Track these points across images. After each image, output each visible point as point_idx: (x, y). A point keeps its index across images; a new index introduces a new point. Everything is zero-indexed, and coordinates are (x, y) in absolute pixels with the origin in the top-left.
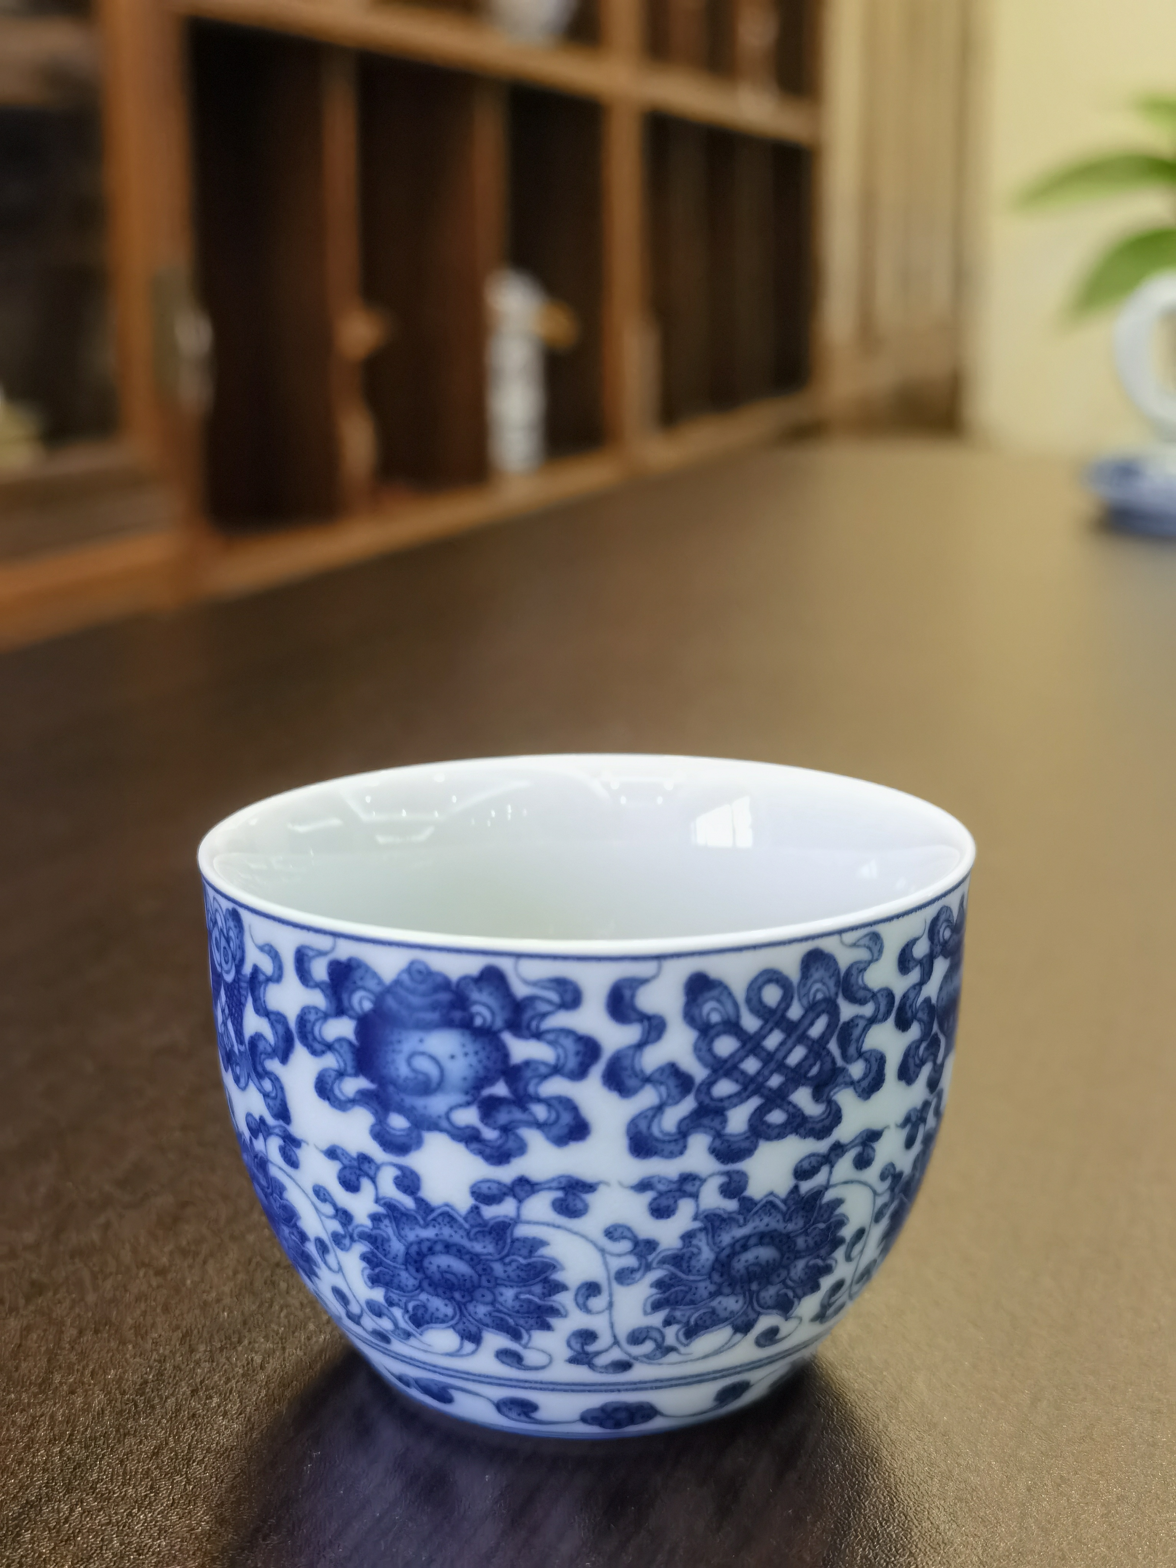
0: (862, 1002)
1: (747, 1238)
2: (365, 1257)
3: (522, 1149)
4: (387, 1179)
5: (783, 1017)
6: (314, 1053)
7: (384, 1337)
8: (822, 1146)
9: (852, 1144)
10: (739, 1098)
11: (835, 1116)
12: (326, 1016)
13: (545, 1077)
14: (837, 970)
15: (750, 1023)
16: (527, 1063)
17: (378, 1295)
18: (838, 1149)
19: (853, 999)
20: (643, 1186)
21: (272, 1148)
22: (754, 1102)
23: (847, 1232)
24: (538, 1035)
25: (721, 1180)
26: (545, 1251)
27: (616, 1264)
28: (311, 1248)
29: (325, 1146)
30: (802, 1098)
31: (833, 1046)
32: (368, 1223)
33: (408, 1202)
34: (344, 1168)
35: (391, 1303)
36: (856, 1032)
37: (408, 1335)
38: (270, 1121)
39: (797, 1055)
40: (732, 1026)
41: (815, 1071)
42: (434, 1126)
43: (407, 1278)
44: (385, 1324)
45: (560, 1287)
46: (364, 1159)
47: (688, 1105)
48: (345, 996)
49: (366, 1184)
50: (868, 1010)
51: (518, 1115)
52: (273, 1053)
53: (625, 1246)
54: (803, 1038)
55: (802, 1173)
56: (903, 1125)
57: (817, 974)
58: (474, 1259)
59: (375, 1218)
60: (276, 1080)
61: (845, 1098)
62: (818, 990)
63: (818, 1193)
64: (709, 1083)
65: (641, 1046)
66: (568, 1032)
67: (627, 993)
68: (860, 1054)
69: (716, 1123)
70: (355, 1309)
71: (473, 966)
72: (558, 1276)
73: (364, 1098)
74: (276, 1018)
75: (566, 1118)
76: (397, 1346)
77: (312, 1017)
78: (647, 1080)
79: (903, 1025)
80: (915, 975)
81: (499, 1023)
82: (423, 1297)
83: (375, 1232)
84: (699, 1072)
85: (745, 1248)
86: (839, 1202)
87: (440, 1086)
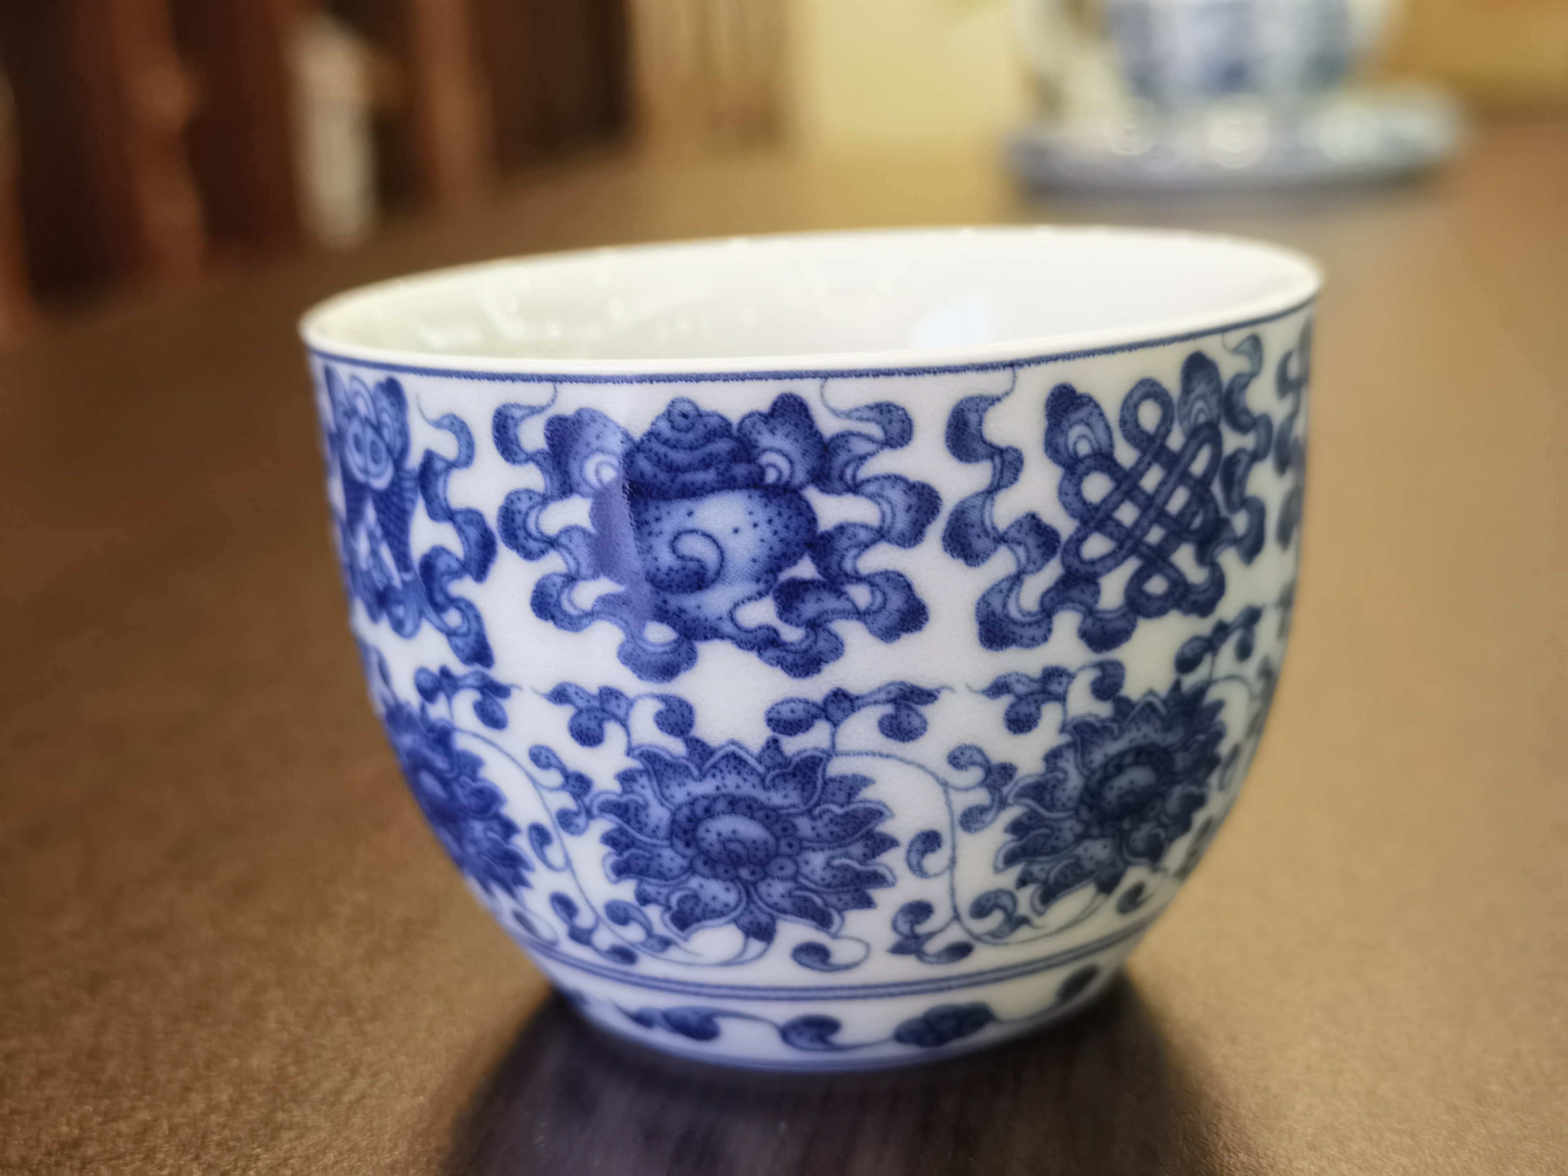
1: (1122, 754)
2: (609, 839)
3: (837, 649)
5: (1163, 447)
10: (1113, 560)
12: (545, 500)
13: (866, 546)
14: (1219, 383)
16: (841, 529)
19: (1235, 425)
20: (998, 689)
22: (1131, 565)
24: (855, 488)
26: (868, 793)
27: (963, 801)
29: (548, 686)
31: (1216, 489)
32: (616, 787)
33: (675, 747)
34: (580, 712)
35: (644, 899)
37: (666, 943)
38: (458, 668)
41: (1197, 522)
42: (713, 633)
44: (633, 934)
45: (888, 843)
46: (609, 694)
47: (1052, 571)
49: (613, 732)
51: (830, 602)
53: (975, 774)
59: (626, 778)
60: (467, 608)
63: (1200, 691)
64: (1079, 540)
65: (992, 491)
66: (896, 479)
67: (973, 418)
72: (886, 828)
75: (896, 601)
78: (1001, 539)
81: (800, 476)
82: (694, 883)
83: (625, 799)
85: (1120, 769)
87: (719, 574)
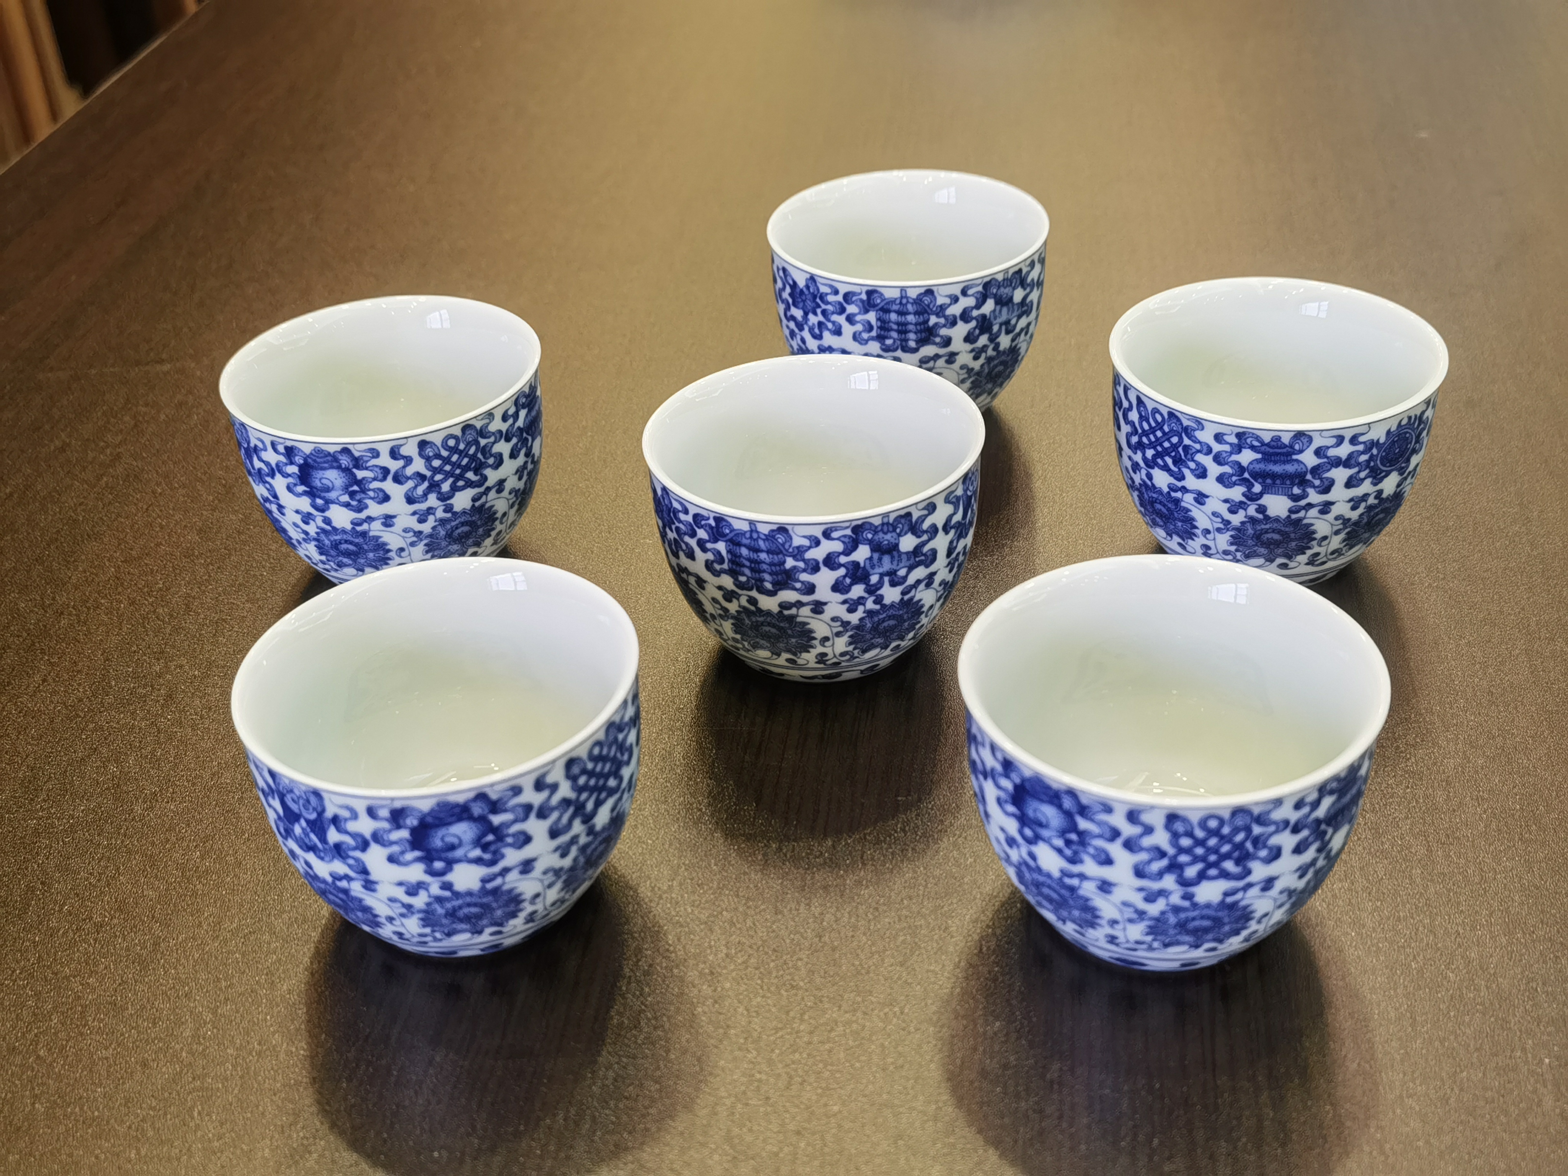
0: (489, 437)
1: (457, 525)
2: (316, 546)
3: (366, 507)
4: (319, 521)
5: (457, 448)
6: (284, 476)
7: (328, 570)
8: (482, 489)
9: (493, 487)
10: (445, 480)
11: (485, 478)
12: (286, 465)
13: (371, 482)
14: (477, 430)
15: (445, 453)
16: (364, 479)
17: (323, 558)
18: (489, 489)
19: (484, 437)
20: (414, 513)
21: (274, 508)
22: (451, 480)
23: (499, 515)
24: (366, 469)
25: (443, 507)
26: (381, 540)
27: (410, 540)
28: (295, 542)
29: (294, 509)
30: (470, 475)
31: (480, 455)
32: (315, 535)
33: (328, 528)
34: (303, 516)
35: (328, 560)
36: (488, 449)
38: (271, 498)
39: (465, 461)
40: (438, 456)
41: (473, 465)
42: (333, 502)
43: (333, 553)
44: (327, 567)
45: (389, 551)
46: (309, 514)
47: (426, 484)
48: (293, 458)
49: (312, 522)
50: (492, 439)
51: (363, 496)
52: (268, 475)
53: (411, 534)
55: (474, 500)
56: (516, 473)
57: (467, 433)
58: (356, 545)
59: (317, 533)
60: (271, 484)
61: (488, 472)
62: (470, 438)
63: (483, 505)
64: (432, 477)
65: (404, 467)
66: (377, 466)
67: (397, 451)
68: (491, 455)
69: (437, 489)
70: (315, 561)
71: (338, 448)
72: (388, 547)
73: (305, 493)
74: (267, 464)
75: (381, 495)
76: (333, 573)
77: (281, 465)
78: (408, 478)
79: (508, 440)
80: (511, 421)
81: (351, 466)
82: (340, 558)
83: (318, 538)
84: (428, 474)
85: (457, 528)
86: (493, 506)
87: (333, 488)
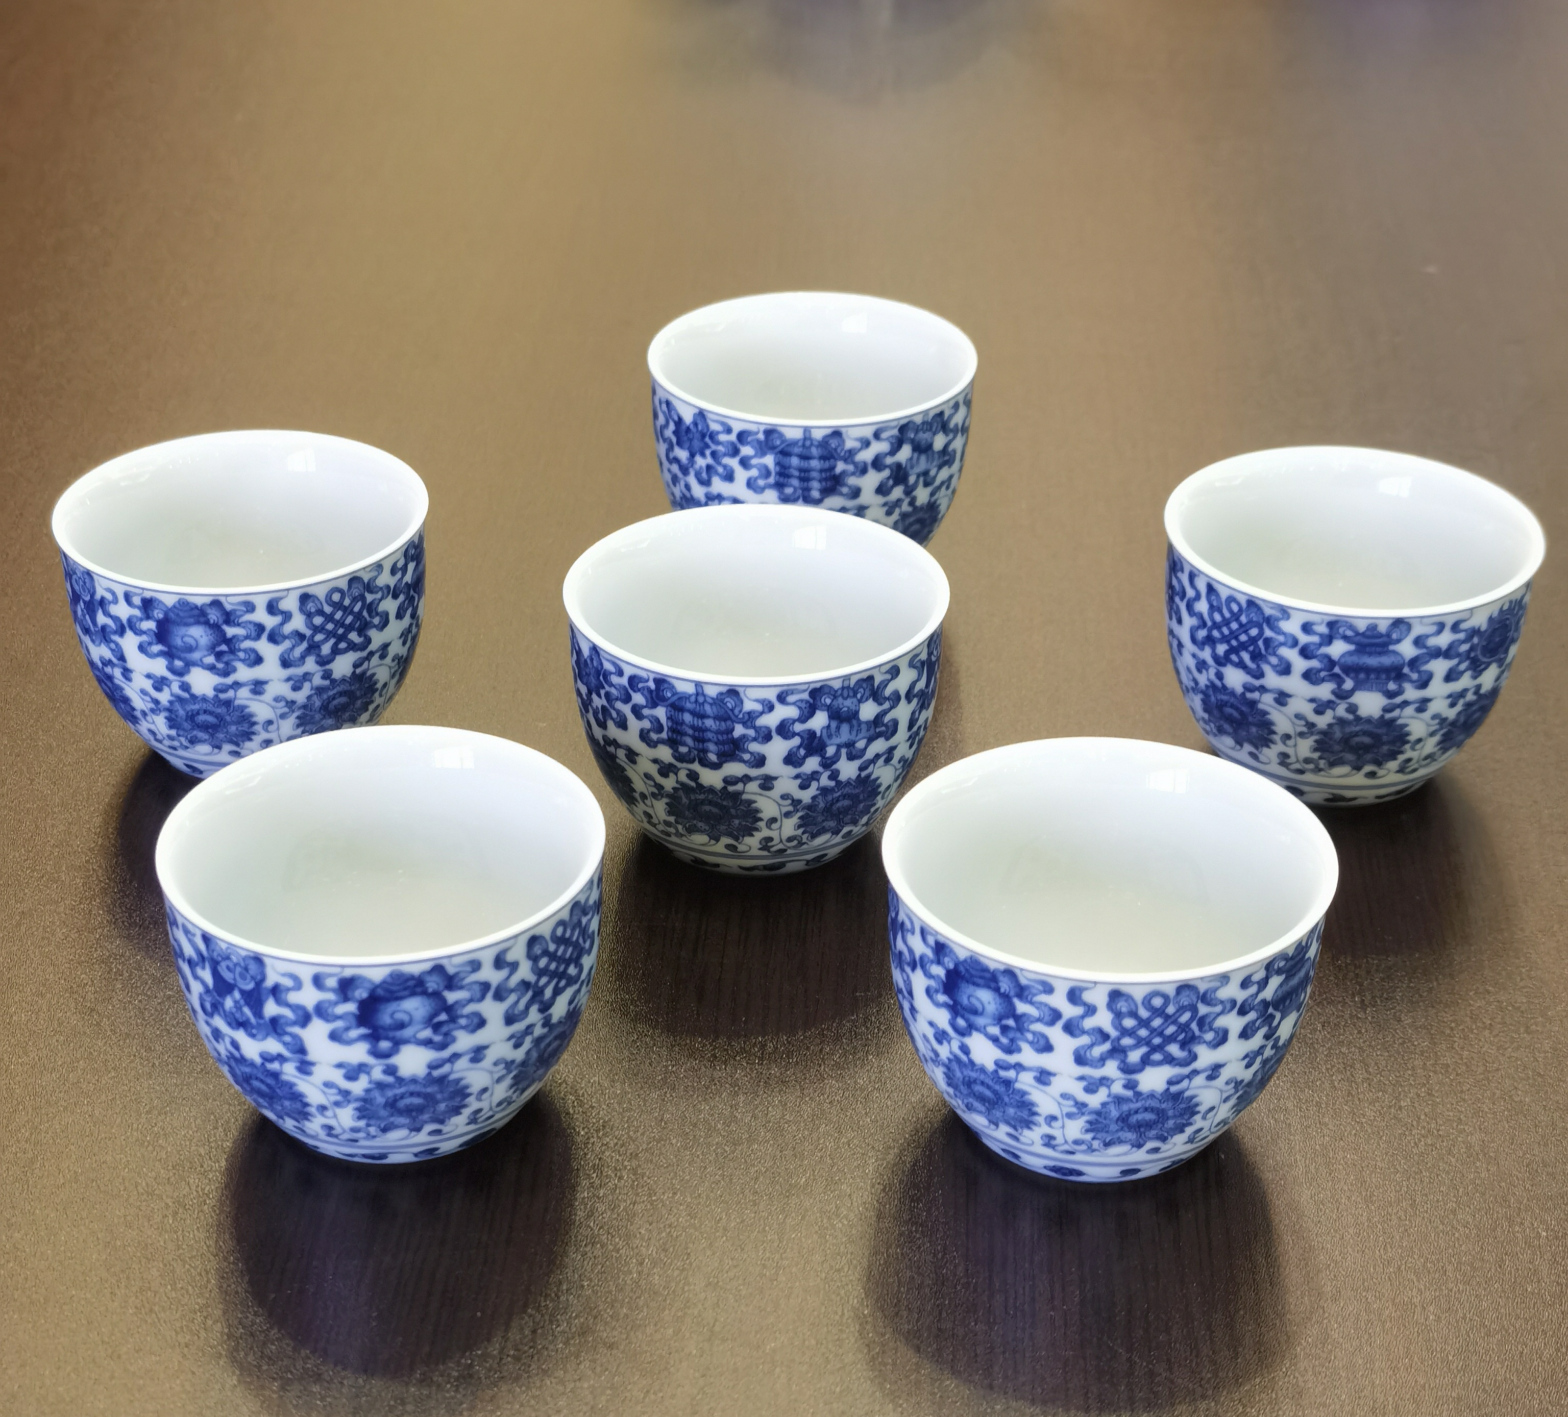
0: (377, 593)
4: (175, 688)
6: (136, 633)
7: (175, 749)
8: (364, 654)
9: (377, 651)
11: (369, 641)
15: (328, 609)
17: (173, 732)
18: (372, 654)
21: (117, 673)
23: (379, 686)
25: (321, 673)
28: (138, 714)
30: (354, 636)
36: (374, 607)
39: (349, 620)
40: (320, 612)
43: (186, 725)
48: (150, 612)
50: (379, 595)
52: (115, 633)
54: (352, 612)
55: (356, 666)
56: (401, 637)
57: (354, 585)
58: (217, 716)
61: (373, 633)
62: (356, 593)
68: (377, 614)
69: (317, 652)
71: (208, 600)
73: (161, 654)
74: (116, 619)
76: (181, 752)
77: (134, 620)
79: (395, 597)
80: (399, 575)
84: (308, 633)
86: (374, 674)
